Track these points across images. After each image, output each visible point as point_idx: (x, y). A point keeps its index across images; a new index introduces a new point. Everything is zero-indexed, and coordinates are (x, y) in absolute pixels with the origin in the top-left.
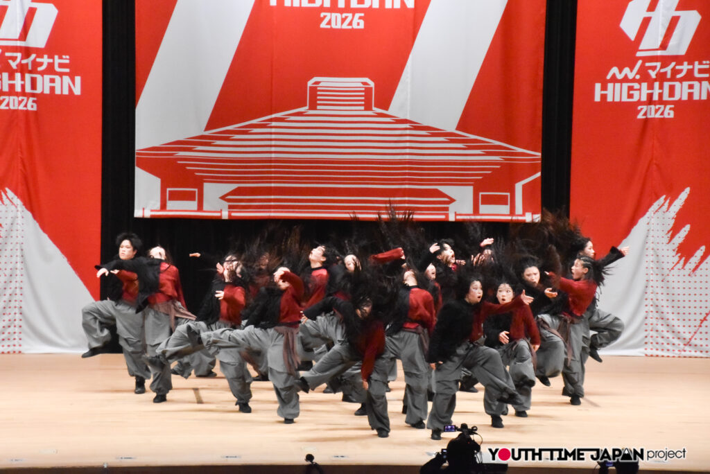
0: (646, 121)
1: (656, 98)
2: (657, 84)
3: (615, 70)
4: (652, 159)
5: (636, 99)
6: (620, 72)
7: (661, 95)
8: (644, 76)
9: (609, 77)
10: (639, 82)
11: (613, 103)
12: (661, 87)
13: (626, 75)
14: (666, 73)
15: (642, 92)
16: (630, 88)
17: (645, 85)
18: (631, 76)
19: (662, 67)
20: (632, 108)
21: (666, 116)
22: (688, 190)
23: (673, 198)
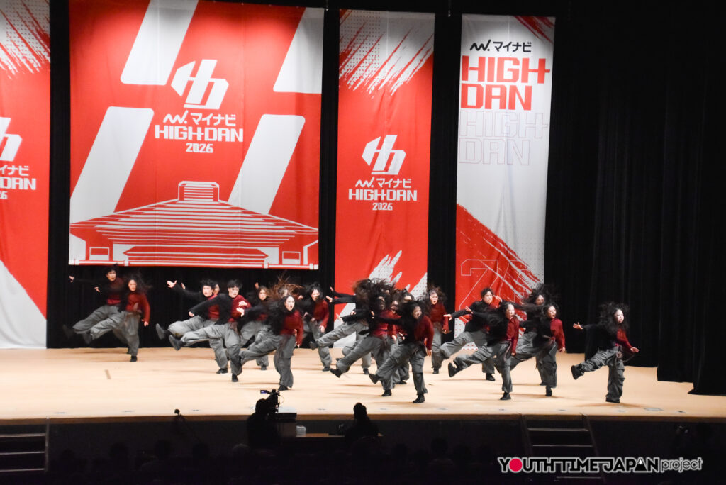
0: (378, 212)
1: (383, 199)
2: (383, 191)
3: (360, 182)
4: (381, 234)
5: (371, 199)
6: (363, 183)
7: (385, 197)
8: (376, 186)
9: (356, 186)
10: (374, 189)
11: (359, 201)
12: (385, 193)
13: (366, 185)
14: (388, 185)
15: (375, 195)
16: (369, 193)
17: (376, 191)
18: (369, 186)
19: (386, 181)
20: (370, 204)
21: (388, 209)
22: (401, 252)
23: (393, 256)
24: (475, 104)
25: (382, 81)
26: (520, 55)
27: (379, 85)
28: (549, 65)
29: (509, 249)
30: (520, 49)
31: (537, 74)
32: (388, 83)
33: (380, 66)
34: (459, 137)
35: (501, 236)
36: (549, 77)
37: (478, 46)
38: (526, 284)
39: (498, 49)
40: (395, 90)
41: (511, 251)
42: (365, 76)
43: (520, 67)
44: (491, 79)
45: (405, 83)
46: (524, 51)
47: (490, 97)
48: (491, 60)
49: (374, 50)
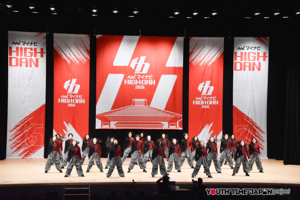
0: (204, 109)
1: (205, 104)
3: (197, 98)
4: (205, 116)
5: (201, 104)
7: (206, 103)
10: (202, 100)
11: (197, 105)
12: (206, 102)
13: (199, 99)
14: (207, 99)
15: (203, 103)
16: (200, 102)
17: (203, 101)
19: (207, 97)
20: (201, 106)
21: (208, 108)
22: (212, 123)
23: (210, 125)
24: (239, 69)
25: (205, 62)
26: (256, 51)
27: (204, 63)
28: (267, 55)
29: (253, 122)
30: (256, 49)
31: (263, 58)
32: (207, 62)
33: (204, 56)
34: (233, 81)
35: (250, 117)
36: (267, 59)
37: (240, 48)
38: (260, 134)
39: (248, 49)
40: (210, 65)
41: (254, 122)
42: (198, 60)
43: (256, 55)
44: (245, 60)
45: (213, 62)
46: (258, 50)
47: (245, 67)
48: (245, 53)
49: (202, 51)
